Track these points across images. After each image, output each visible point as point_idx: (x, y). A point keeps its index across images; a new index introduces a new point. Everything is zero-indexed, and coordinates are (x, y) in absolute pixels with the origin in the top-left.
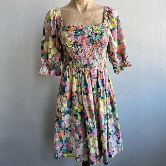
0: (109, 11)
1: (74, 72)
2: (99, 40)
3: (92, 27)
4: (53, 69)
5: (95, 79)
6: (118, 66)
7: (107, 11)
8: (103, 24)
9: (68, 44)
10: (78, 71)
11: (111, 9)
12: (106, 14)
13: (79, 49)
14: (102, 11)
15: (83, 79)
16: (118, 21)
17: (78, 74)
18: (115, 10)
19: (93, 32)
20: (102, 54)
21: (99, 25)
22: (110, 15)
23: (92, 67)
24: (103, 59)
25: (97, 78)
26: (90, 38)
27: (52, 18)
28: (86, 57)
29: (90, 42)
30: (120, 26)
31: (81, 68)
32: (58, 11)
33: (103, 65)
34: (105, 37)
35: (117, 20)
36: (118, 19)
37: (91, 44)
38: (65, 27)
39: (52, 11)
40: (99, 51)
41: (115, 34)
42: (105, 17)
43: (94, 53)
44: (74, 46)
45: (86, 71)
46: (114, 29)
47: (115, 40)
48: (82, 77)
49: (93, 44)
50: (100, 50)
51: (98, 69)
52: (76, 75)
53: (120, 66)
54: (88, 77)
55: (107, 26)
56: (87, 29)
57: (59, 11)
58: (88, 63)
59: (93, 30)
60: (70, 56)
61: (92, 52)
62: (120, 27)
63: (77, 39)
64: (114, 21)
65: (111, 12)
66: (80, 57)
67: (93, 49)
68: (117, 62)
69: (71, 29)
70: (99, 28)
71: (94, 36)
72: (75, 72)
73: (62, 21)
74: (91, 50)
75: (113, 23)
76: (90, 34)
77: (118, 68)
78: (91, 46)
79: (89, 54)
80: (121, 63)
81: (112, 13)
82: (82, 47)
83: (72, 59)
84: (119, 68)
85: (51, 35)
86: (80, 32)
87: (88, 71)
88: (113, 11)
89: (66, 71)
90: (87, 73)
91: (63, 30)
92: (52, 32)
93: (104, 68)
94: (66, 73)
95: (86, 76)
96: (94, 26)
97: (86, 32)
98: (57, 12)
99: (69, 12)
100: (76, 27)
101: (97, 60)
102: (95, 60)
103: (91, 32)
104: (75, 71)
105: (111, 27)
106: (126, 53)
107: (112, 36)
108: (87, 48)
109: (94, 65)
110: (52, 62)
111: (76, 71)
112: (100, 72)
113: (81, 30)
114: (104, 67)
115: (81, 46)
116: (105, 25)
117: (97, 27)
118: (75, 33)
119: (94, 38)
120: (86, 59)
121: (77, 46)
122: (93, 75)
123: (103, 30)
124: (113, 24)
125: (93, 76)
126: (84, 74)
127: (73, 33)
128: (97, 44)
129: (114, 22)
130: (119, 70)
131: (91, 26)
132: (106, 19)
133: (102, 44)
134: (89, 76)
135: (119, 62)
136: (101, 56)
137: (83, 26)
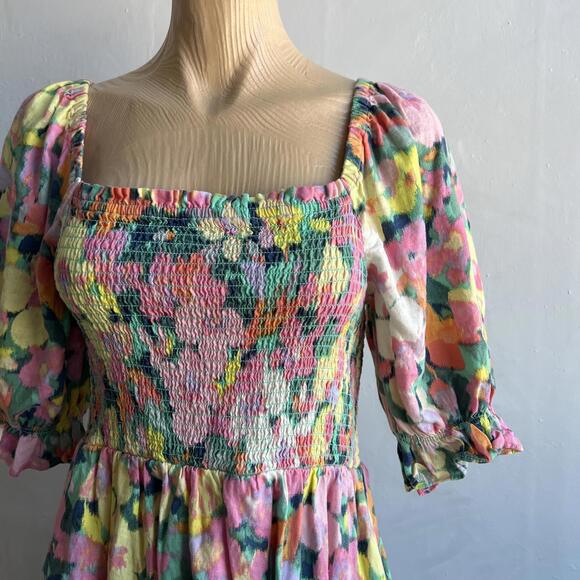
0: (383, 105)
1: (122, 479)
2: (291, 293)
3: (253, 206)
4: (26, 430)
5: (257, 552)
6: (430, 445)
7: (372, 109)
8: (332, 186)
9: (87, 303)
10: (147, 479)
11: (394, 99)
12: (361, 123)
13: (155, 339)
14: (337, 105)
15: (174, 541)
16: (437, 171)
17: (149, 500)
18: (425, 105)
19: (255, 240)
20: (310, 385)
21: (301, 197)
22: (386, 129)
23: (241, 467)
24: (324, 413)
25: (271, 546)
26: (229, 275)
27: (32, 139)
28: (204, 393)
29: (232, 302)
30: (447, 201)
31: (166, 466)
32: (74, 96)
33: (319, 450)
34: (336, 276)
35: (429, 166)
36: (437, 156)
37: (233, 316)
38: (85, 195)
39: (40, 99)
40: (287, 364)
41: (412, 255)
42: (355, 141)
43: (259, 376)
44: (127, 321)
45: (198, 489)
46: (405, 219)
47: (407, 292)
48: (172, 527)
49: (248, 317)
50: (297, 356)
51: (280, 481)
52: (136, 506)
53: (441, 449)
54: (206, 531)
55: (356, 198)
56: (216, 214)
57: (85, 99)
58: (216, 434)
59: (257, 223)
60: (105, 376)
61: (243, 365)
62: (449, 206)
63: (144, 279)
64: (407, 170)
65: (391, 114)
66: (164, 394)
67: (253, 347)
68: (422, 426)
69: (113, 211)
70: (298, 212)
71: (255, 266)
72: (132, 483)
73: (80, 160)
74: (234, 353)
75: (401, 182)
76: (232, 251)
77: (427, 458)
78: (234, 331)
79: (222, 379)
80: (448, 433)
81: (398, 123)
82: (179, 329)
83: (115, 396)
84: (435, 462)
85: (14, 235)
86: (166, 235)
87: (210, 489)
88: (407, 112)
89: (83, 466)
90: (206, 504)
91: (73, 214)
92: (21, 219)
93: (330, 468)
94: (81, 478)
95: (196, 526)
96: (269, 196)
97: (207, 234)
98: (67, 104)
99: (132, 104)
100: (148, 197)
101: (274, 421)
102: (262, 420)
103: (244, 234)
104: (131, 475)
105: (389, 209)
106: (483, 374)
107: (387, 267)
108: (210, 340)
109: (253, 453)
110: (14, 396)
111: (137, 478)
112: (296, 500)
113: (181, 220)
114: (330, 462)
115: (169, 323)
116: (346, 196)
117: (284, 209)
118: (135, 237)
119: (258, 280)
120: (202, 407)
121: (146, 322)
122: (244, 525)
123: (322, 226)
124: (402, 190)
125: (242, 534)
126: (181, 507)
127: (124, 239)
128: (279, 317)
129: (408, 179)
130: (438, 475)
131: (248, 199)
132: (360, 155)
133: (308, 321)
134: (217, 530)
135: (435, 426)
136: (303, 397)
137: (195, 193)
